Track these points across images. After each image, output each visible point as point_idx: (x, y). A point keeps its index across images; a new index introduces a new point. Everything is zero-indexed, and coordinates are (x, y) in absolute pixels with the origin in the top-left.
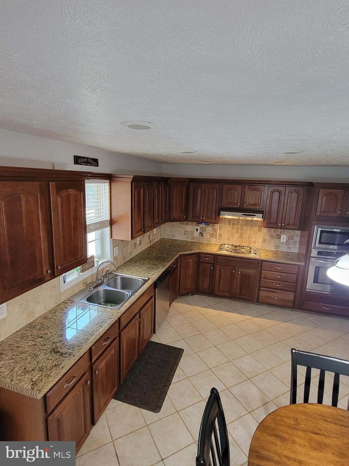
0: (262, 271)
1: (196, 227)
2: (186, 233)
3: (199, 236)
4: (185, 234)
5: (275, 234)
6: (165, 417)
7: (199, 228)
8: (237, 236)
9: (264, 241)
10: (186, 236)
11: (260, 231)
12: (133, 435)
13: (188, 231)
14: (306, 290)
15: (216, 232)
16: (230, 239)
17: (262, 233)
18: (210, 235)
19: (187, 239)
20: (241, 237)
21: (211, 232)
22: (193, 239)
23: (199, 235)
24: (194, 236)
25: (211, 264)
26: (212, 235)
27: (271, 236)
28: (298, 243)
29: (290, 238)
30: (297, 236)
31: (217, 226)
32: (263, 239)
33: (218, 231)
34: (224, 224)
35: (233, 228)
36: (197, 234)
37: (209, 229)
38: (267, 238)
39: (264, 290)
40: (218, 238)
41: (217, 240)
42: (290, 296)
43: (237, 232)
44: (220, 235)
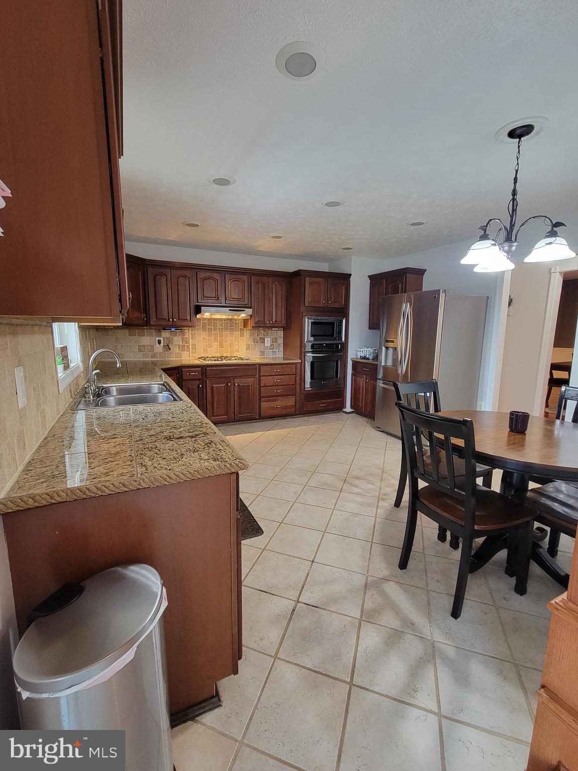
0: (262, 378)
1: (158, 339)
2: (141, 348)
3: (164, 351)
4: (140, 350)
5: (258, 338)
6: (275, 533)
7: (162, 339)
8: (215, 345)
9: (248, 348)
10: (142, 353)
11: (242, 335)
12: (258, 565)
13: (144, 346)
14: (306, 389)
15: (187, 342)
16: (207, 351)
17: (244, 338)
18: (179, 348)
19: (145, 358)
20: (221, 346)
21: (181, 343)
22: (154, 356)
23: (163, 349)
24: (156, 351)
25: (199, 380)
26: (183, 348)
27: (255, 341)
28: (282, 345)
29: (274, 340)
30: (280, 337)
31: (188, 333)
32: (247, 345)
33: (191, 340)
34: (198, 330)
35: (210, 335)
36: (159, 348)
37: (177, 340)
38: (251, 343)
39: (265, 401)
40: (191, 352)
41: (191, 354)
42: (291, 401)
43: (216, 340)
44: (194, 346)
